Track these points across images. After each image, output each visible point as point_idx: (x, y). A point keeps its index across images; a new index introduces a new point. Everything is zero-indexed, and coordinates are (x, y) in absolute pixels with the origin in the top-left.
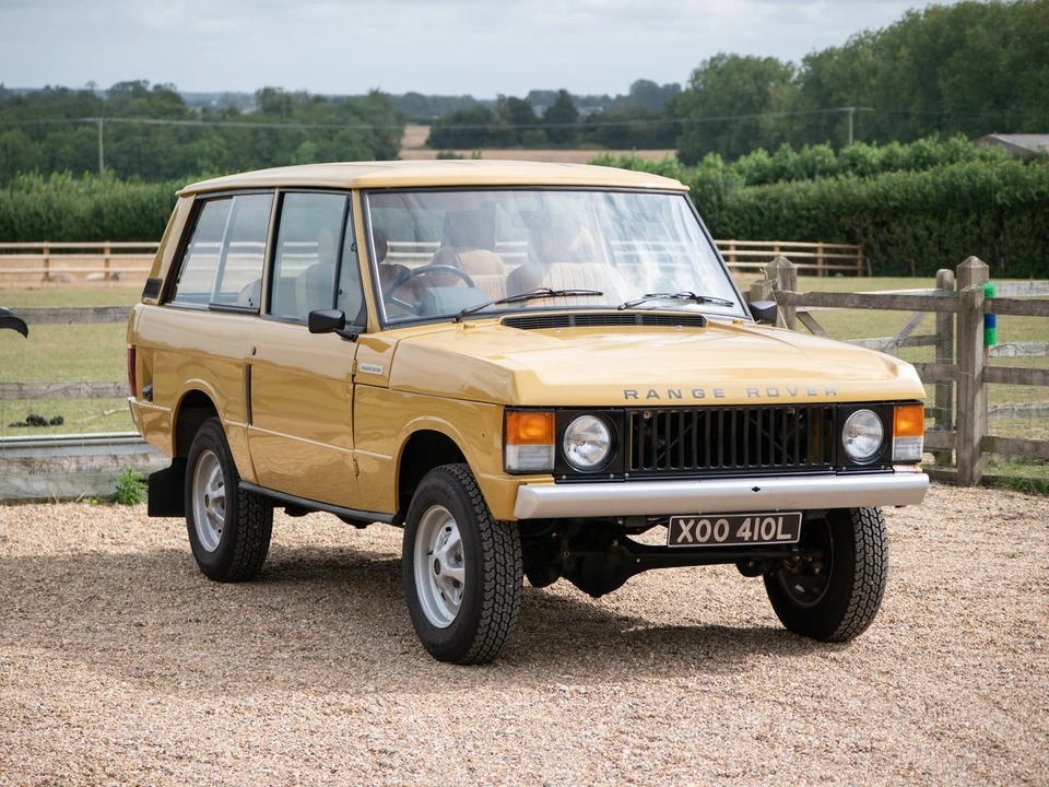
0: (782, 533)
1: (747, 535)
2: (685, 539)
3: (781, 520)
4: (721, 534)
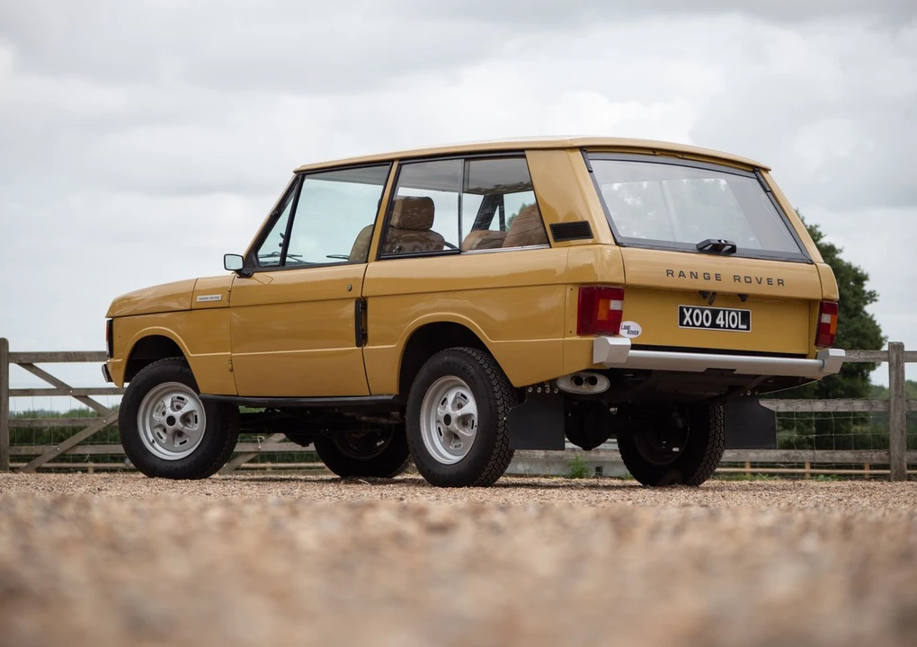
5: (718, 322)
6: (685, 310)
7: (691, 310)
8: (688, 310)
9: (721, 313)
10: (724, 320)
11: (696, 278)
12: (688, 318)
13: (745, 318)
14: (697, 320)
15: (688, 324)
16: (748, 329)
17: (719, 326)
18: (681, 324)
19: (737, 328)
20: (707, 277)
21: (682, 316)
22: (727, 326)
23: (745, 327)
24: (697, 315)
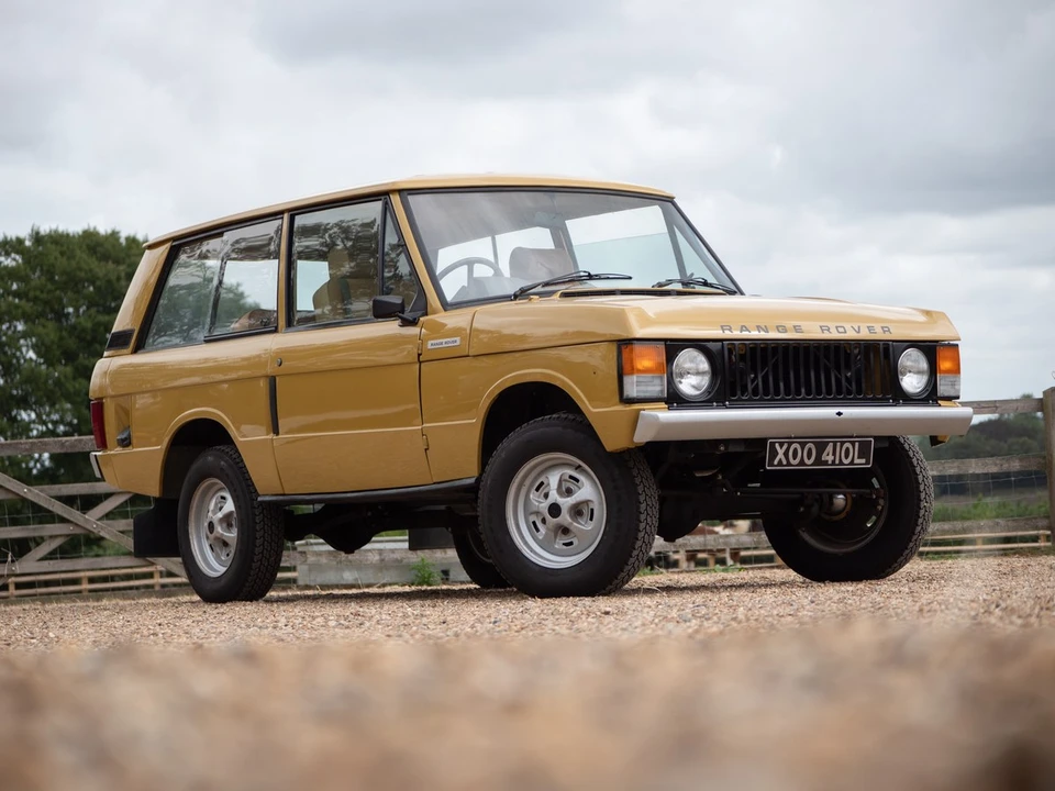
0: (859, 458)
1: (830, 458)
2: (780, 463)
3: (857, 444)
4: (809, 457)
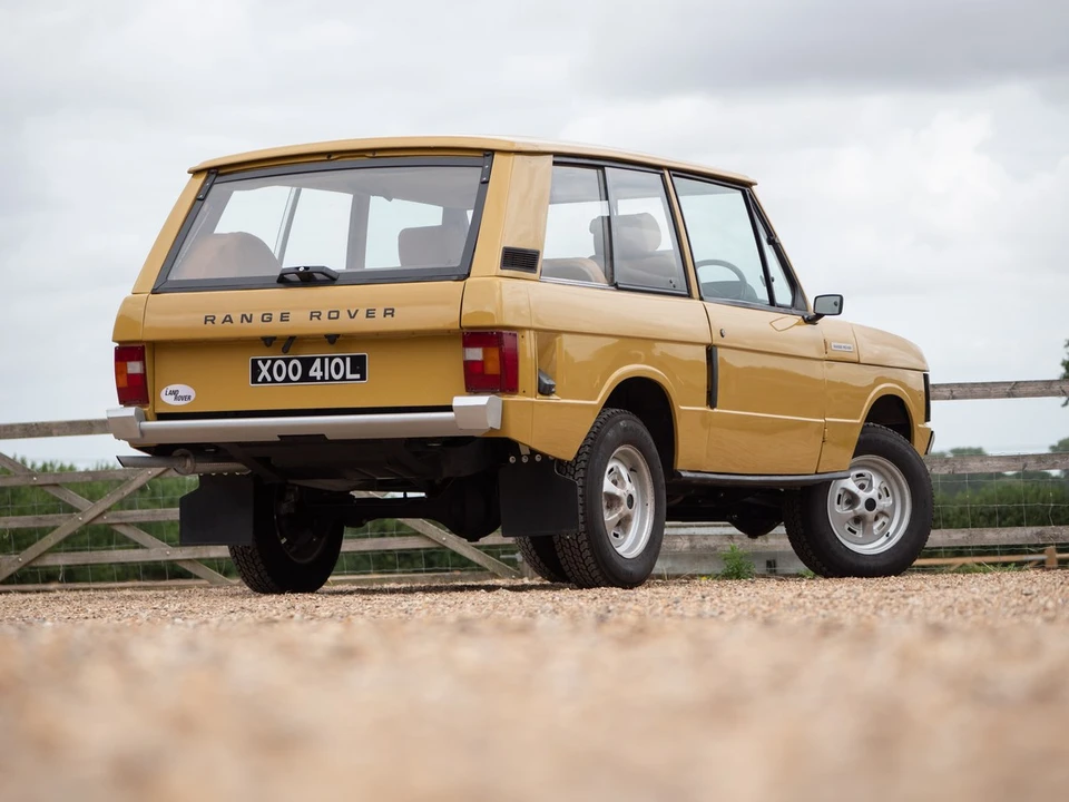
5: (312, 373)
6: (260, 363)
7: (269, 362)
8: (264, 362)
9: (318, 361)
10: (323, 369)
11: (250, 321)
12: (264, 372)
13: (359, 365)
14: (280, 374)
15: (265, 380)
16: (363, 378)
17: (314, 379)
18: (254, 380)
19: (344, 378)
20: (267, 318)
21: (256, 371)
22: (327, 378)
23: (358, 376)
24: (280, 368)
